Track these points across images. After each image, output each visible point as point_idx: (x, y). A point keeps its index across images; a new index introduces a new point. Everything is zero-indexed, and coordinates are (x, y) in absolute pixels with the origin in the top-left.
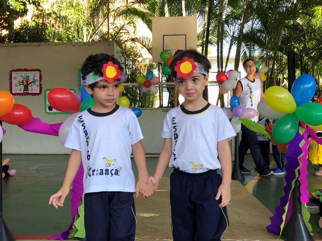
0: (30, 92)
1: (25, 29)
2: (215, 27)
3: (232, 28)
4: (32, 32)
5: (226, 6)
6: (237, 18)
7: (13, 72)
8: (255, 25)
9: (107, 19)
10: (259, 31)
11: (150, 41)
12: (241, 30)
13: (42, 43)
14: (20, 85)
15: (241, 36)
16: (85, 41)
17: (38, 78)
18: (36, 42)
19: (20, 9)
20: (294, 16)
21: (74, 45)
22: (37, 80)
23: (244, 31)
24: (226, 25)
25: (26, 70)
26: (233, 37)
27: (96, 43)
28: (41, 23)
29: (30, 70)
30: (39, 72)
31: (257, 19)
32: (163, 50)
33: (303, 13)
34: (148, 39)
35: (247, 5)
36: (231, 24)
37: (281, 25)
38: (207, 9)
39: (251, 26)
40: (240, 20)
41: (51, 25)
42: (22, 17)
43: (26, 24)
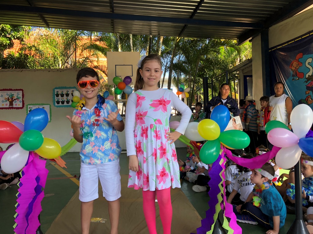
0: (14, 106)
1: (11, 58)
3: (166, 60)
4: (17, 60)
5: (161, 46)
6: (169, 53)
8: (181, 59)
9: (75, 52)
10: (184, 62)
12: (172, 62)
13: (24, 69)
14: (6, 101)
15: (172, 66)
17: (21, 96)
18: (19, 68)
19: (6, 43)
20: (206, 53)
21: (49, 71)
22: (20, 98)
23: (174, 62)
25: (11, 90)
26: (166, 66)
28: (23, 54)
29: (15, 90)
30: (21, 91)
31: (182, 54)
32: (116, 76)
35: (175, 45)
36: (165, 57)
37: (198, 59)
38: (148, 47)
39: (178, 59)
40: (171, 54)
41: (32, 56)
42: (9, 49)
43: (12, 54)
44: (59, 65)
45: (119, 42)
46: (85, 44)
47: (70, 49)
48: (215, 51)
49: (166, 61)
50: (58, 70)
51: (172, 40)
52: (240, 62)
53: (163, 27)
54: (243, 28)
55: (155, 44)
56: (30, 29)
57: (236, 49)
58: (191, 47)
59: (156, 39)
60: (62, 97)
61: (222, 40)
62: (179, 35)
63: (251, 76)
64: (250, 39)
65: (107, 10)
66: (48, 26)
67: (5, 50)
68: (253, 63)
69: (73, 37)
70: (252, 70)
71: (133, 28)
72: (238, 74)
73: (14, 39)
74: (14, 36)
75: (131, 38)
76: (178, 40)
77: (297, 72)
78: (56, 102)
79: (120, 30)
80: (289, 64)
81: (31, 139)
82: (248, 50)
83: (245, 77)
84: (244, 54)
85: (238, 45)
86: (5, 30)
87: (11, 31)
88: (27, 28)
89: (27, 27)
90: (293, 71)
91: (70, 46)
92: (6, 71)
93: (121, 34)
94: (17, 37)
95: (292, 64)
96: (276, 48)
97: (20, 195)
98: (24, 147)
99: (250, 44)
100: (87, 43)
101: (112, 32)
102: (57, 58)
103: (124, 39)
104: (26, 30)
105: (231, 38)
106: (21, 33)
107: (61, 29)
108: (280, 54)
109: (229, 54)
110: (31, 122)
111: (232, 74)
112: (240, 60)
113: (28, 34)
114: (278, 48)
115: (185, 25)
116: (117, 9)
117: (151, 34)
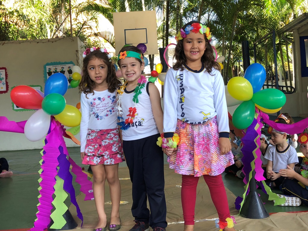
2: (174, 20)
6: (194, 10)
8: (211, 17)
9: (69, 15)
10: (215, 22)
11: (112, 35)
13: (6, 42)
16: (49, 38)
17: (3, 76)
20: (246, 7)
21: (38, 42)
22: (3, 78)
24: (184, 18)
27: (60, 40)
28: (3, 22)
30: (4, 70)
31: (213, 10)
32: (126, 44)
33: (254, 4)
34: (110, 33)
36: (189, 17)
37: (235, 16)
39: (207, 18)
40: (197, 12)
41: (14, 24)
44: (47, 34)
46: (80, 4)
47: (60, 12)
48: (258, 5)
50: (49, 41)
52: (293, 18)
72: (292, 35)
83: (302, 39)
84: (300, 6)
100: (83, 3)
102: (45, 25)
109: (279, 7)
110: (51, 88)
111: (283, 35)
112: (295, 15)
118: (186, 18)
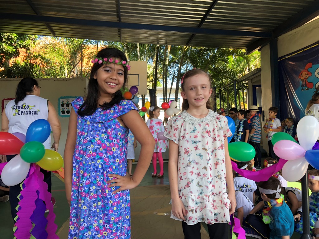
1: (16, 67)
2: (162, 68)
3: (173, 69)
4: (22, 69)
5: (169, 55)
6: (175, 62)
7: (4, 101)
8: (188, 68)
9: (81, 61)
12: (179, 71)
15: (179, 76)
19: (12, 52)
20: (215, 62)
21: (55, 80)
23: (181, 71)
26: (174, 75)
28: (29, 63)
31: (190, 63)
35: (183, 54)
37: (206, 68)
38: (155, 56)
39: (186, 68)
40: (179, 64)
41: (37, 65)
42: (15, 58)
43: (17, 63)
44: (65, 74)
45: (126, 51)
46: (91, 53)
47: (76, 58)
48: (223, 60)
49: (173, 71)
50: (63, 79)
51: (180, 49)
52: (248, 71)
53: (170, 36)
54: (252, 37)
55: (162, 53)
56: (36, 37)
57: (245, 58)
58: (199, 56)
59: (164, 48)
60: (67, 106)
61: (231, 49)
62: (187, 44)
63: (260, 86)
64: (259, 48)
65: (114, 19)
66: (54, 34)
67: (10, 59)
68: (262, 73)
69: (79, 46)
70: (261, 80)
71: (141, 37)
72: (247, 84)
73: (21, 48)
74: (20, 45)
75: (138, 47)
76: (186, 49)
77: (306, 82)
78: (61, 112)
79: (127, 39)
80: (299, 74)
81: (32, 151)
82: (257, 59)
83: (254, 87)
84: (253, 63)
85: (246, 55)
86: (11, 39)
87: (17, 40)
88: (33, 37)
89: (33, 35)
90: (303, 81)
91: (76, 55)
92: (11, 81)
93: (129, 43)
94: (23, 46)
95: (302, 74)
96: (285, 58)
97: (20, 208)
98: (25, 159)
99: (259, 53)
100: (94, 52)
101: (119, 41)
102: (64, 66)
103: (131, 48)
104: (32, 39)
105: (240, 47)
106: (27, 41)
107: (67, 38)
108: (290, 64)
109: (238, 63)
110: (33, 133)
111: (241, 84)
112: (249, 70)
113: (34, 43)
114: (287, 57)
115: (193, 34)
116: (124, 18)
117: (158, 43)
118: (170, 67)
